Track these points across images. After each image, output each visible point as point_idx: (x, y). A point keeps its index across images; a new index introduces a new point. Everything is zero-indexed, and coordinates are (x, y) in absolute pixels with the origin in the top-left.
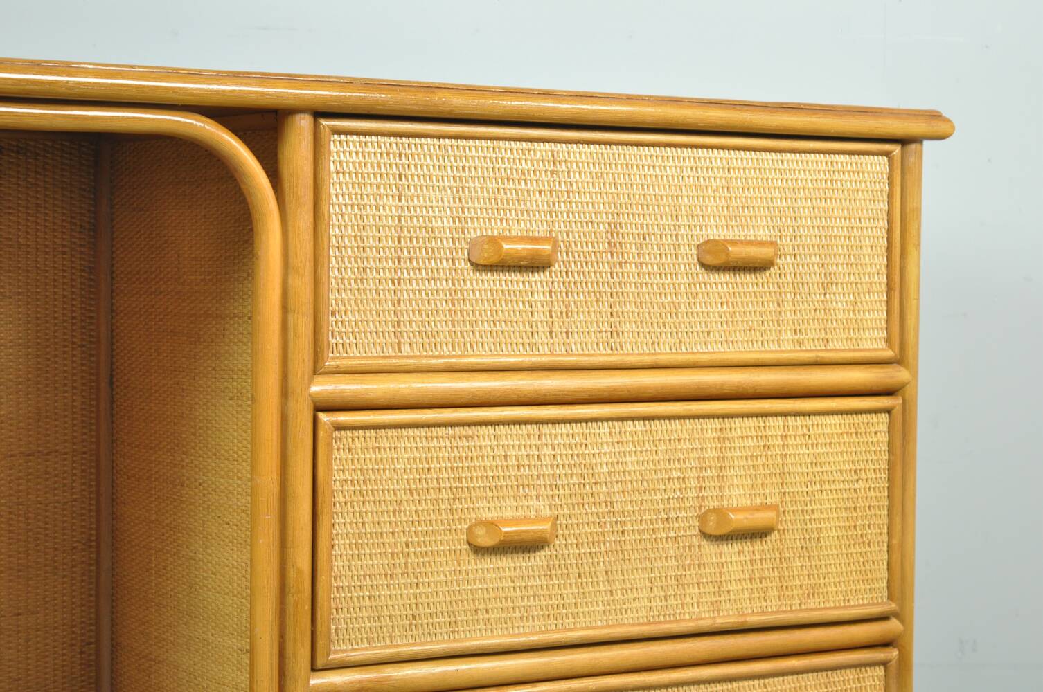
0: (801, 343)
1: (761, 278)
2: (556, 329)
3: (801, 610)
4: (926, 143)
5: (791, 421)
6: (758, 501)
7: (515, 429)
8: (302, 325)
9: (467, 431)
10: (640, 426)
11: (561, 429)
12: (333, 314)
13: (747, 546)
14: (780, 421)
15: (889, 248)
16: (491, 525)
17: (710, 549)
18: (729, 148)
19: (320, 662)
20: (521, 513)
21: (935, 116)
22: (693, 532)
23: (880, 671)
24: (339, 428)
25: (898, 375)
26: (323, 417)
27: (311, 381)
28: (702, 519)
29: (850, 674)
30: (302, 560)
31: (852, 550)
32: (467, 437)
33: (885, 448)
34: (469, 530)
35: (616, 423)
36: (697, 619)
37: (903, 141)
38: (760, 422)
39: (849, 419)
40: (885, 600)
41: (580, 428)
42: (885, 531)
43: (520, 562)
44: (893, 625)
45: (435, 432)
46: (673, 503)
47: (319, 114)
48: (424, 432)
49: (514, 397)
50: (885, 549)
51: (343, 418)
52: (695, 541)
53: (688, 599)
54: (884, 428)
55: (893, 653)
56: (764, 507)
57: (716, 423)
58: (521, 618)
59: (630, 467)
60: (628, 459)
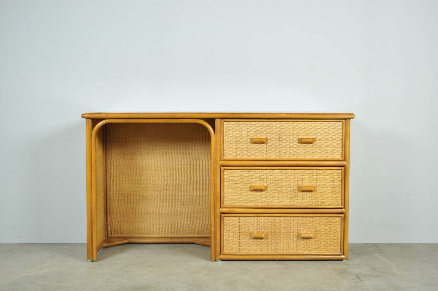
0: (321, 157)
1: (311, 145)
2: (268, 153)
3: (320, 206)
4: (351, 119)
5: (318, 171)
6: (311, 185)
7: (258, 171)
8: (218, 153)
9: (250, 170)
10: (285, 171)
11: (268, 171)
12: (225, 151)
13: (308, 193)
14: (316, 171)
15: (342, 139)
16: (252, 186)
17: (300, 193)
18: (305, 121)
19: (221, 207)
20: (260, 185)
21: (352, 114)
22: (296, 190)
23: (340, 218)
24: (225, 169)
25: (344, 163)
26: (222, 167)
27: (219, 161)
28: (298, 188)
29: (333, 218)
30: (218, 190)
31: (333, 195)
32: (249, 172)
33: (341, 177)
34: (250, 187)
35: (280, 170)
36: (297, 205)
37: (345, 119)
38: (311, 171)
39: (332, 171)
40: (340, 205)
41: (272, 171)
42: (341, 192)
43: (260, 193)
44: (344, 210)
45: (243, 170)
46: (292, 185)
47: (221, 119)
48: (241, 170)
49: (258, 165)
50: (340, 195)
51: (225, 168)
52: (297, 192)
53: (295, 202)
54: (340, 173)
55: (343, 215)
56: (312, 186)
57: (301, 171)
58: (260, 203)
59: (283, 178)
60: (282, 176)
